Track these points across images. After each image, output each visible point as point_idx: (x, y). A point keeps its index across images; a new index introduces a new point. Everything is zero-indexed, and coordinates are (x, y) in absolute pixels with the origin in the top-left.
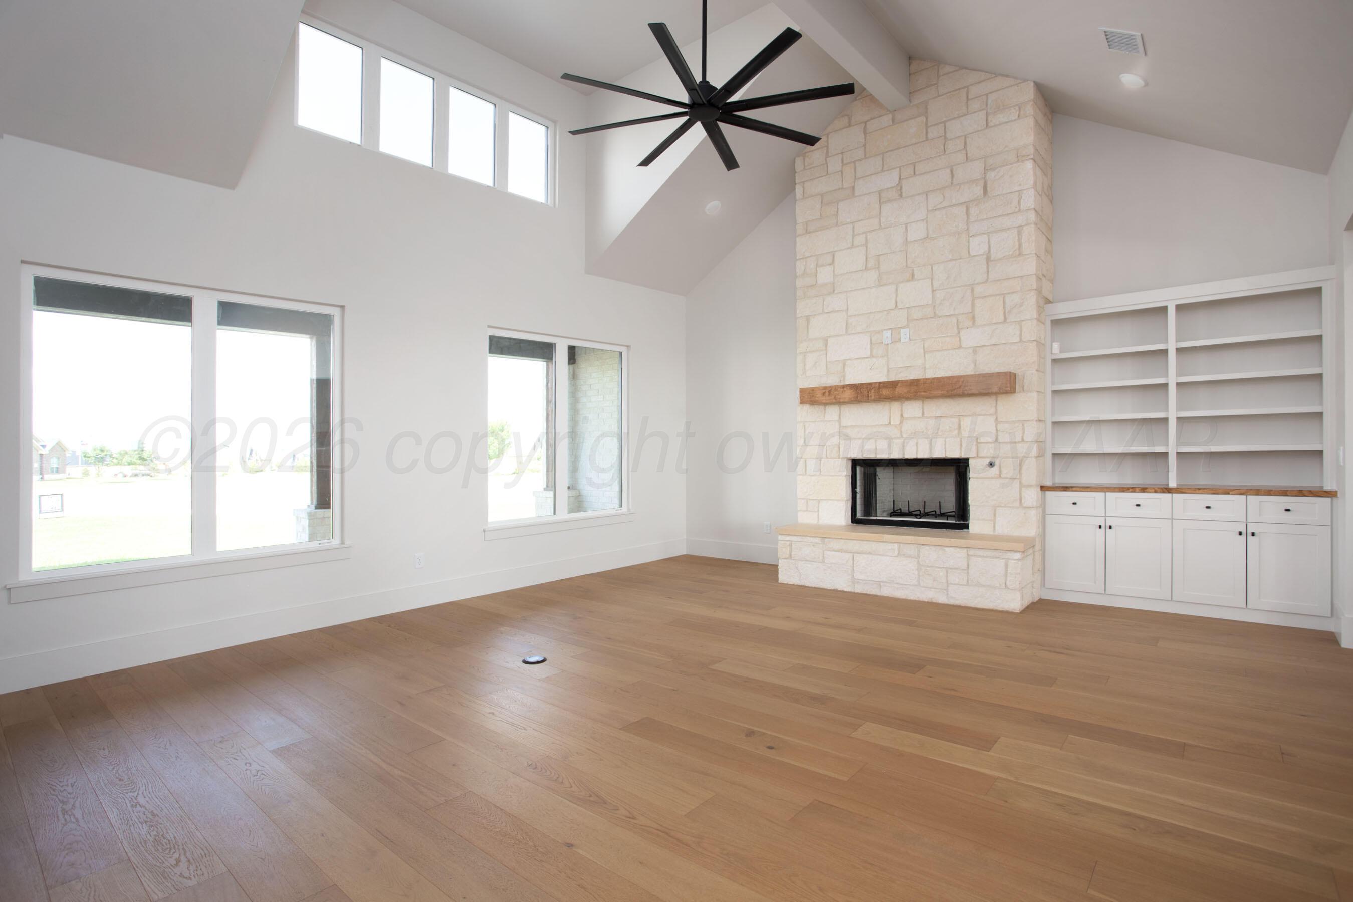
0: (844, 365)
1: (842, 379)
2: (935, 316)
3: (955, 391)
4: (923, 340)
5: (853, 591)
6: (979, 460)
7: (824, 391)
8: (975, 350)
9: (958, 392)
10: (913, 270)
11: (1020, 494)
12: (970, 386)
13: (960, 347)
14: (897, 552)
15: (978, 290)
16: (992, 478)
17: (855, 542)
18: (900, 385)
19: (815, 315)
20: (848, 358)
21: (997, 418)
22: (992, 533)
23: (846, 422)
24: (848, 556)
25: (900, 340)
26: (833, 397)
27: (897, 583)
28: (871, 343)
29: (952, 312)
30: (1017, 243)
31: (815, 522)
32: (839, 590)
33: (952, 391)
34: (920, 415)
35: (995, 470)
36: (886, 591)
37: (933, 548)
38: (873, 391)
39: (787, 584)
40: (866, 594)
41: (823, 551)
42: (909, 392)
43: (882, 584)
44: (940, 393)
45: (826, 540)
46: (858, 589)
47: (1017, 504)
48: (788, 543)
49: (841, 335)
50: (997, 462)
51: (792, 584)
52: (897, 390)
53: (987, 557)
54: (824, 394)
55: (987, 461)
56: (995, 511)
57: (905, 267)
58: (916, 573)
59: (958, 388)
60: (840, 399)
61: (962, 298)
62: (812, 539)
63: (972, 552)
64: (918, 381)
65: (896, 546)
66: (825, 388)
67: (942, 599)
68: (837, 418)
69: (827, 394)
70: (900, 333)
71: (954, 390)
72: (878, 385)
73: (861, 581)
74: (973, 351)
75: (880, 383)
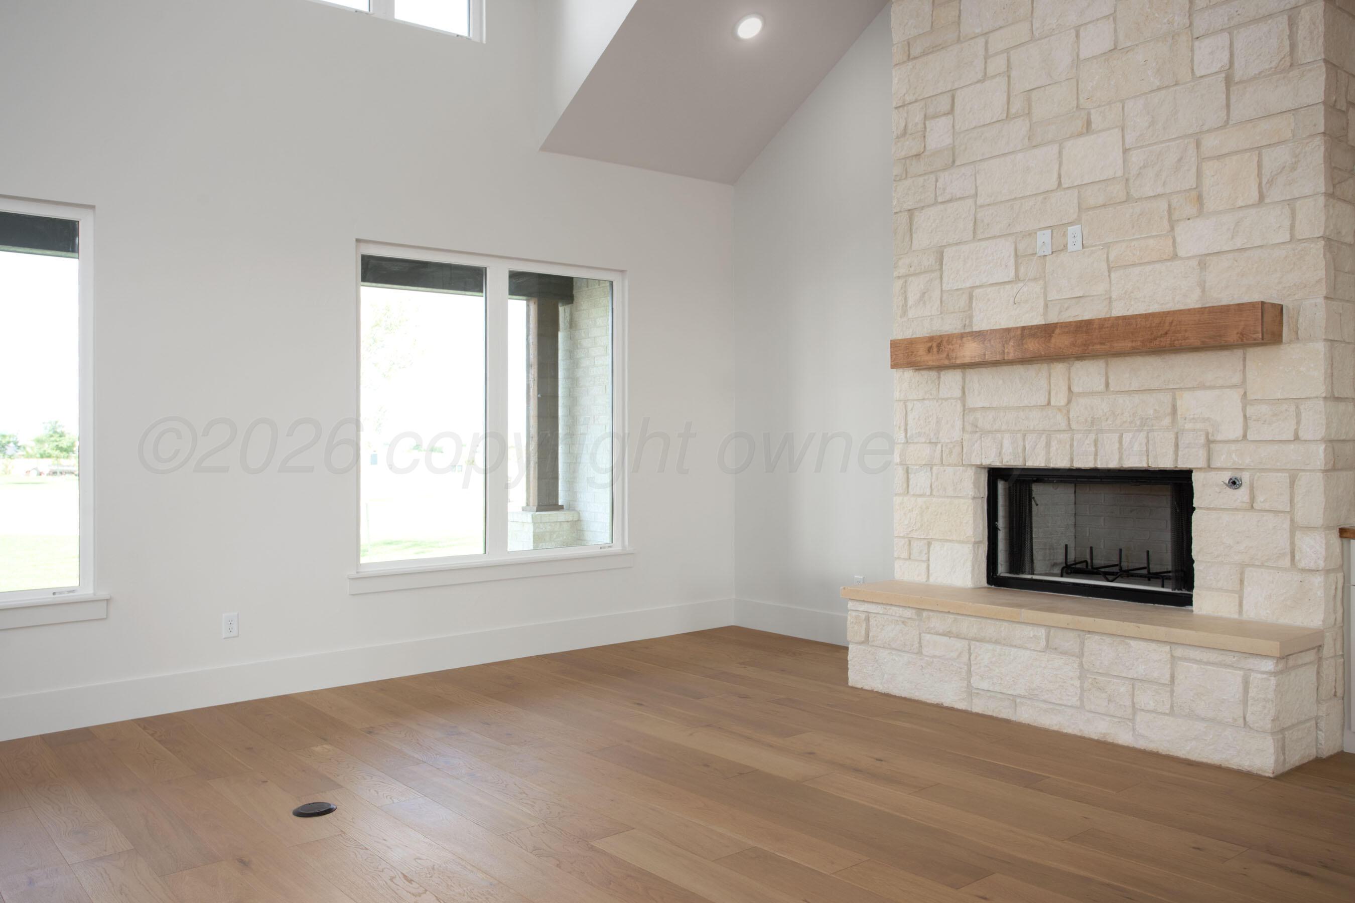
0: (971, 298)
1: (967, 322)
2: (1129, 199)
3: (1157, 342)
4: (1107, 246)
5: (969, 709)
6: (1212, 474)
7: (930, 344)
8: (1203, 261)
9: (1162, 344)
10: (1089, 114)
11: (1293, 544)
12: (1186, 331)
13: (1175, 257)
14: (1043, 643)
15: (1211, 143)
16: (1236, 509)
17: (973, 619)
18: (1057, 331)
19: (923, 208)
20: (977, 284)
21: (1245, 393)
22: (1236, 616)
23: (975, 401)
24: (959, 644)
25: (1066, 246)
26: (945, 355)
27: (1045, 701)
28: (1016, 255)
29: (1160, 190)
30: (1287, 43)
31: (922, 579)
32: (945, 705)
33: (1151, 341)
34: (1102, 387)
35: (1241, 494)
36: (1026, 715)
37: (1108, 640)
38: (1011, 343)
39: (862, 689)
40: (991, 718)
41: (920, 634)
42: (1073, 344)
43: (1018, 700)
44: (1130, 344)
45: (925, 614)
46: (979, 707)
47: (1287, 562)
48: (863, 616)
49: (966, 243)
50: (1245, 477)
51: (870, 689)
52: (1053, 340)
53: (1208, 663)
54: (929, 350)
55: (1226, 477)
56: (1242, 573)
57: (1075, 110)
58: (1077, 683)
59: (1161, 336)
60: (956, 358)
61: (1180, 160)
62: (900, 611)
63: (1179, 652)
64: (1089, 322)
65: (1042, 632)
66: (931, 339)
67: (1124, 738)
68: (958, 394)
69: (935, 350)
70: (1065, 235)
71: (1155, 339)
72: (1019, 332)
73: (982, 693)
74: (1199, 264)
75: (1024, 328)
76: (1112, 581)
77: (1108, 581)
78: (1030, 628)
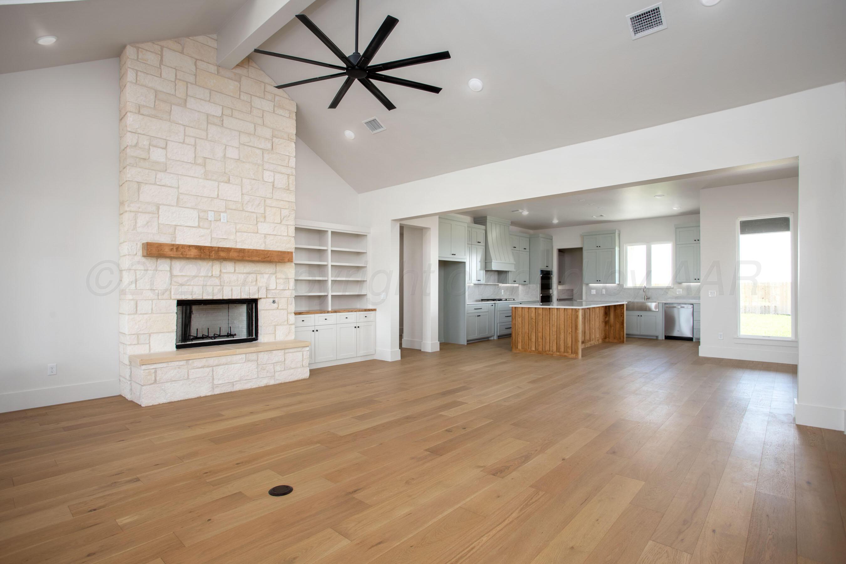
0: (175, 229)
1: (174, 239)
2: (243, 210)
3: (266, 259)
4: (236, 223)
5: (213, 394)
6: (268, 299)
7: (172, 247)
8: (266, 235)
9: (268, 260)
10: (229, 177)
11: (288, 318)
12: (274, 257)
13: (257, 233)
14: (244, 360)
15: (268, 202)
16: (274, 309)
17: (215, 358)
18: (232, 251)
19: (147, 184)
20: (179, 224)
21: (276, 276)
22: (274, 341)
23: (176, 272)
24: (208, 370)
25: (220, 220)
26: (180, 253)
27: (246, 380)
28: (199, 218)
29: (253, 211)
30: (287, 183)
31: (146, 352)
32: (202, 396)
33: (264, 258)
34: (233, 271)
35: (275, 305)
36: (238, 387)
37: (266, 353)
38: (213, 252)
39: (153, 406)
40: (224, 393)
41: (188, 370)
42: (238, 256)
43: (235, 383)
44: (258, 259)
45: (191, 361)
46: (217, 391)
47: (286, 323)
48: (153, 371)
49: (173, 206)
50: (276, 300)
51: (158, 404)
52: (231, 254)
53: (294, 352)
54: (172, 250)
55: (272, 300)
56: (275, 328)
57: (224, 173)
58: (256, 370)
59: (267, 257)
60: (186, 255)
61: (259, 204)
62: (177, 363)
63: (287, 351)
64: (244, 250)
65: (244, 356)
66: (173, 245)
67: (272, 382)
68: (168, 269)
69: (175, 250)
70: (220, 215)
71: (266, 258)
72: (217, 249)
73: (219, 385)
74: (264, 236)
75: (219, 248)
76: (214, 339)
77: (212, 339)
78: (240, 355)
